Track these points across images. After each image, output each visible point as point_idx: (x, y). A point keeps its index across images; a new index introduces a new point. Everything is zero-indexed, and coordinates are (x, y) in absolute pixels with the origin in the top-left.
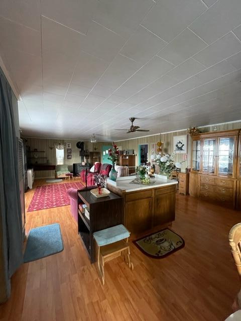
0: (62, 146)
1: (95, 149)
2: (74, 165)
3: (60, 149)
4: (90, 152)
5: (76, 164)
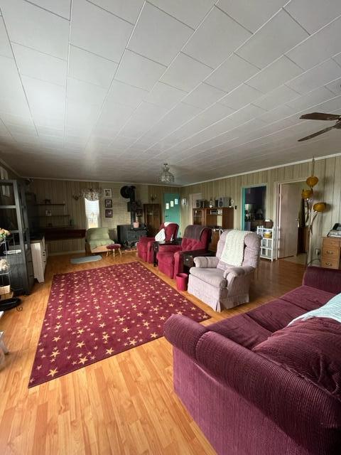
0: (96, 195)
2: (119, 228)
3: (92, 199)
4: (144, 205)
5: (122, 226)
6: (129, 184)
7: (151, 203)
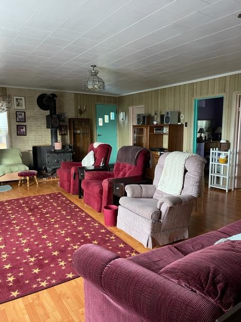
0: (3, 105)
1: (81, 112)
2: (35, 149)
4: (70, 120)
5: (40, 147)
6: (48, 91)
7: (79, 117)
